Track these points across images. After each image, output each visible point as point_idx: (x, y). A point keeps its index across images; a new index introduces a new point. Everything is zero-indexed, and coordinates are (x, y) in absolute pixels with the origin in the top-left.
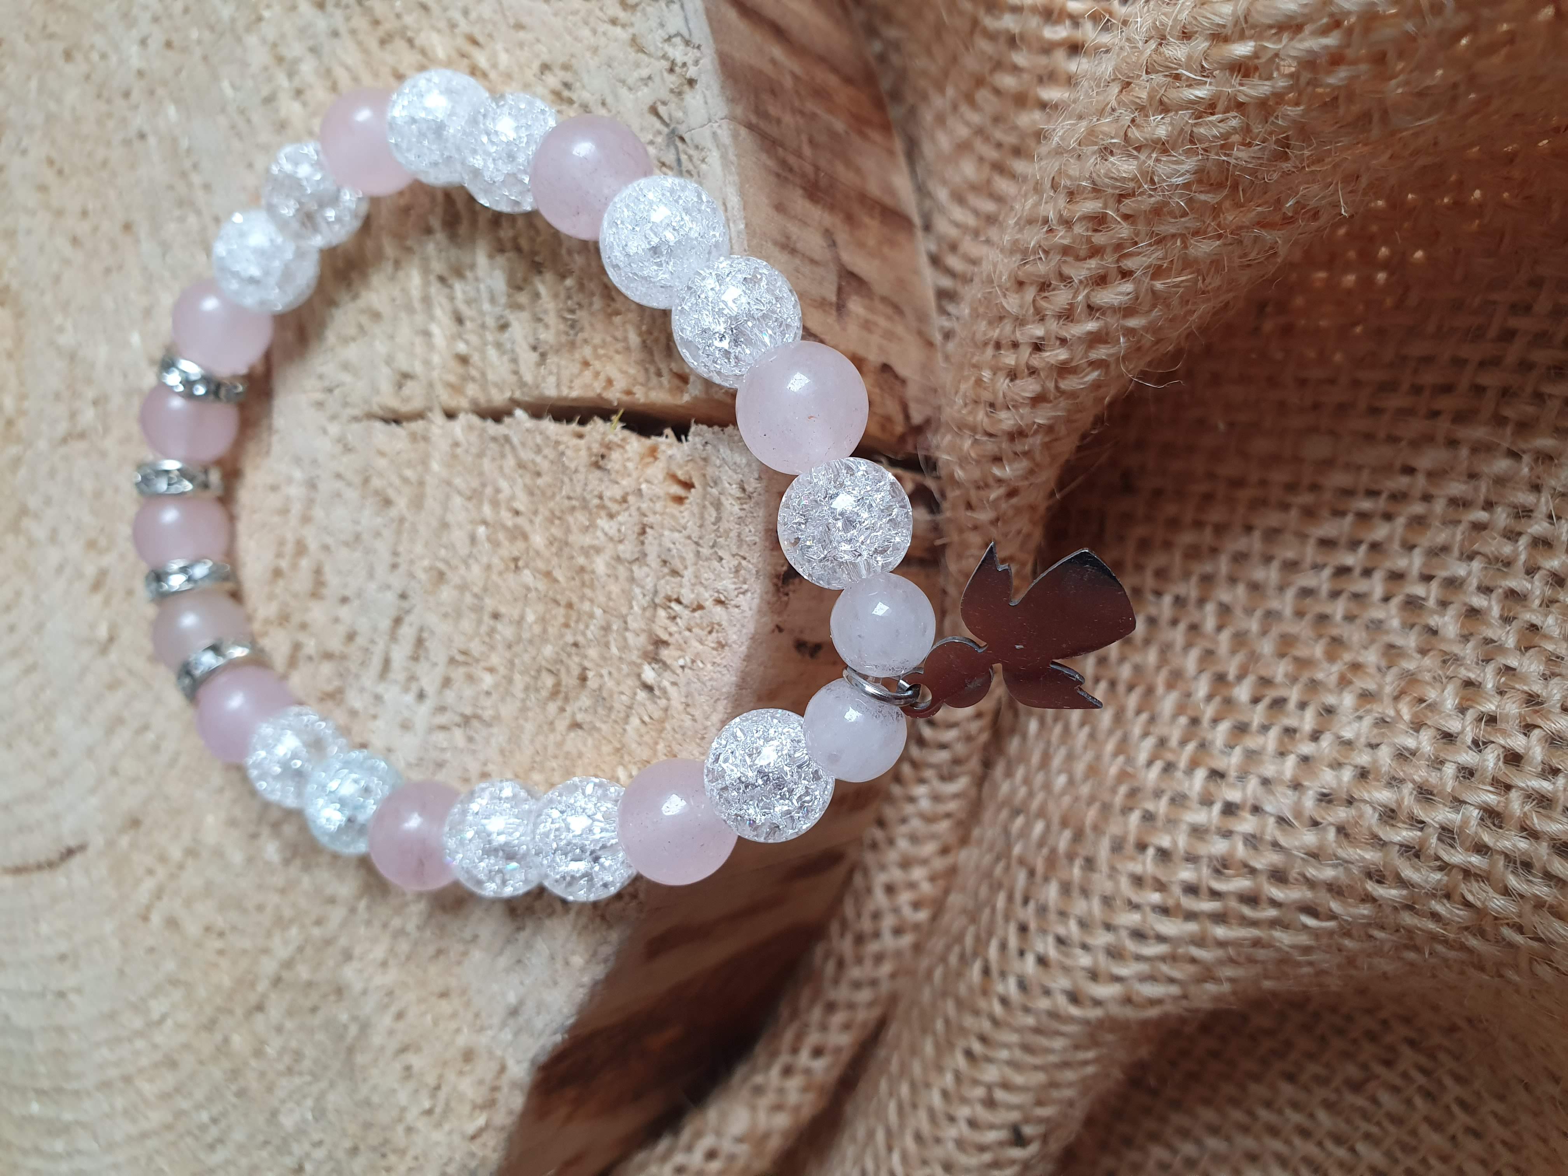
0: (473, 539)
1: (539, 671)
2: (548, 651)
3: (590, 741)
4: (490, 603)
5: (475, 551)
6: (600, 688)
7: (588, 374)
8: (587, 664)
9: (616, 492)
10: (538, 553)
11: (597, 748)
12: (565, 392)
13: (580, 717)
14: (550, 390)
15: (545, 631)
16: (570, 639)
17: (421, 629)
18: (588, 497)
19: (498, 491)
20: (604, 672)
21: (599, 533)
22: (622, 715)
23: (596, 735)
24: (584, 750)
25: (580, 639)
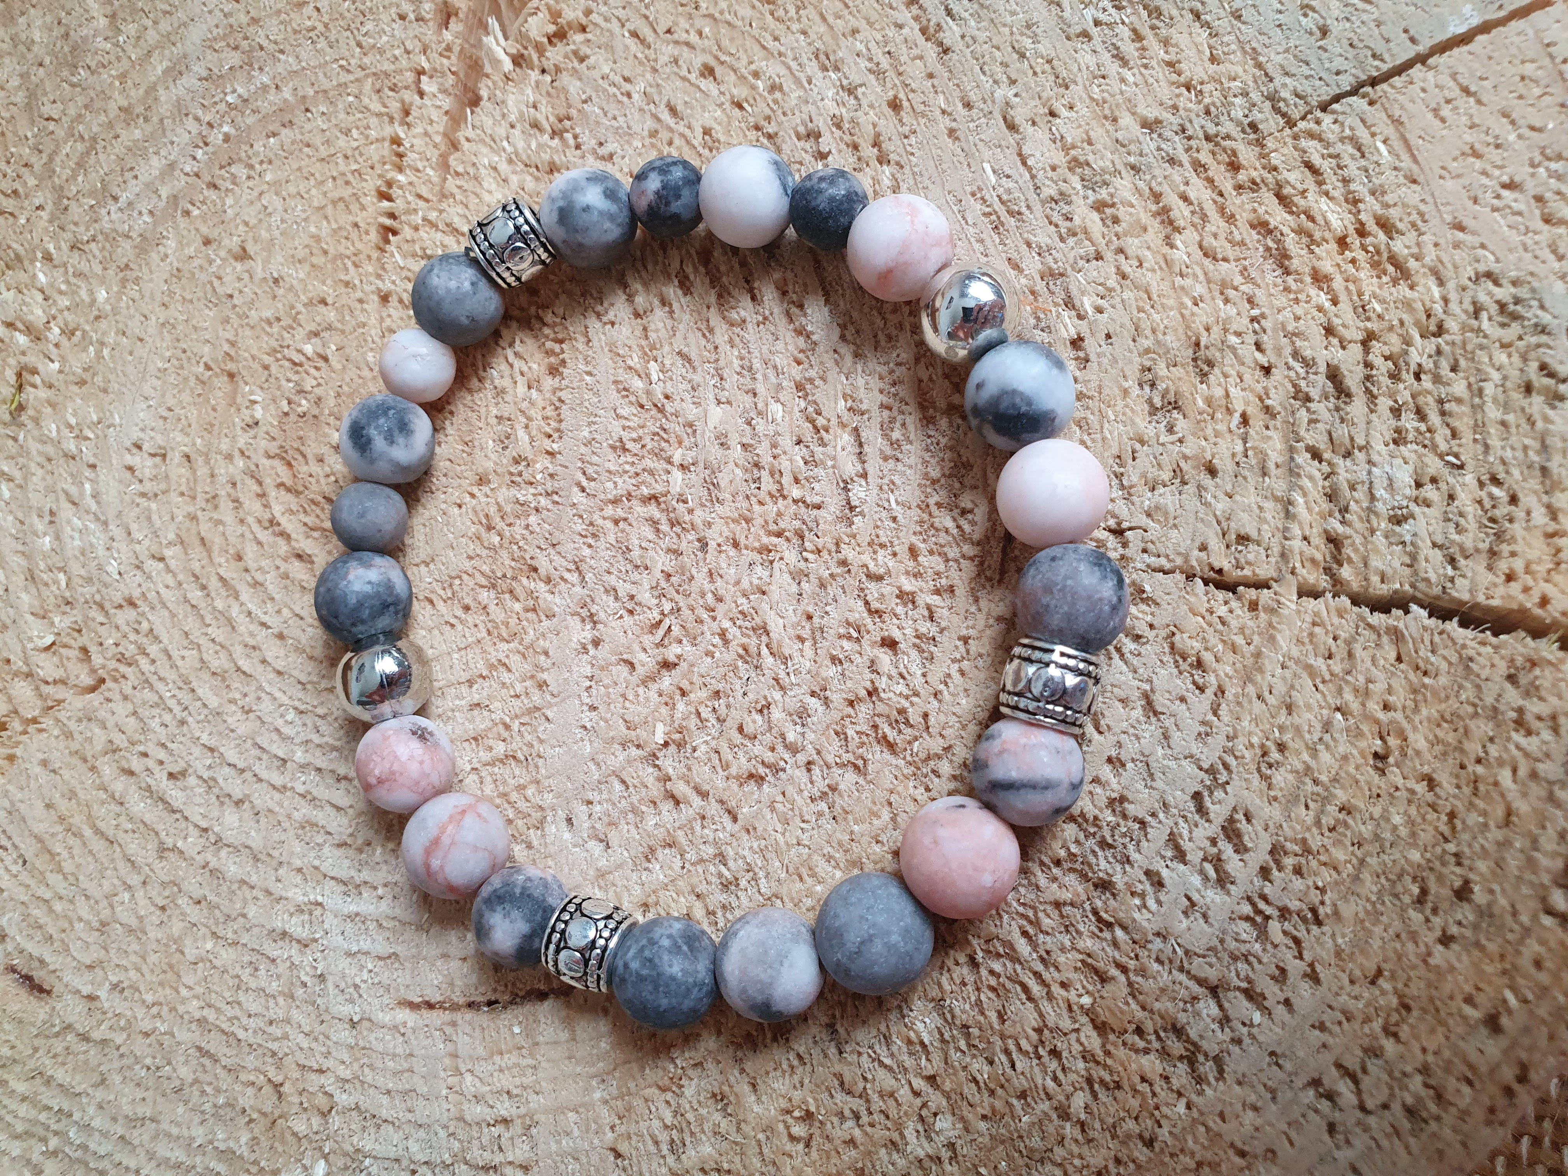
0: (1327, 727)
1: (1400, 877)
2: (1415, 856)
3: (1464, 957)
4: (1341, 795)
5: (1327, 737)
6: (1490, 905)
7: (1515, 588)
8: (1472, 876)
9: (1544, 709)
10: (1418, 753)
11: (1476, 966)
12: (1481, 598)
13: (1454, 930)
14: (1461, 591)
15: (1413, 834)
16: (1451, 847)
17: (1235, 809)
18: (1502, 708)
19: (1369, 681)
20: (1497, 888)
21: (1512, 747)
22: (1517, 936)
23: (1476, 953)
24: (1457, 965)
25: (1466, 850)
